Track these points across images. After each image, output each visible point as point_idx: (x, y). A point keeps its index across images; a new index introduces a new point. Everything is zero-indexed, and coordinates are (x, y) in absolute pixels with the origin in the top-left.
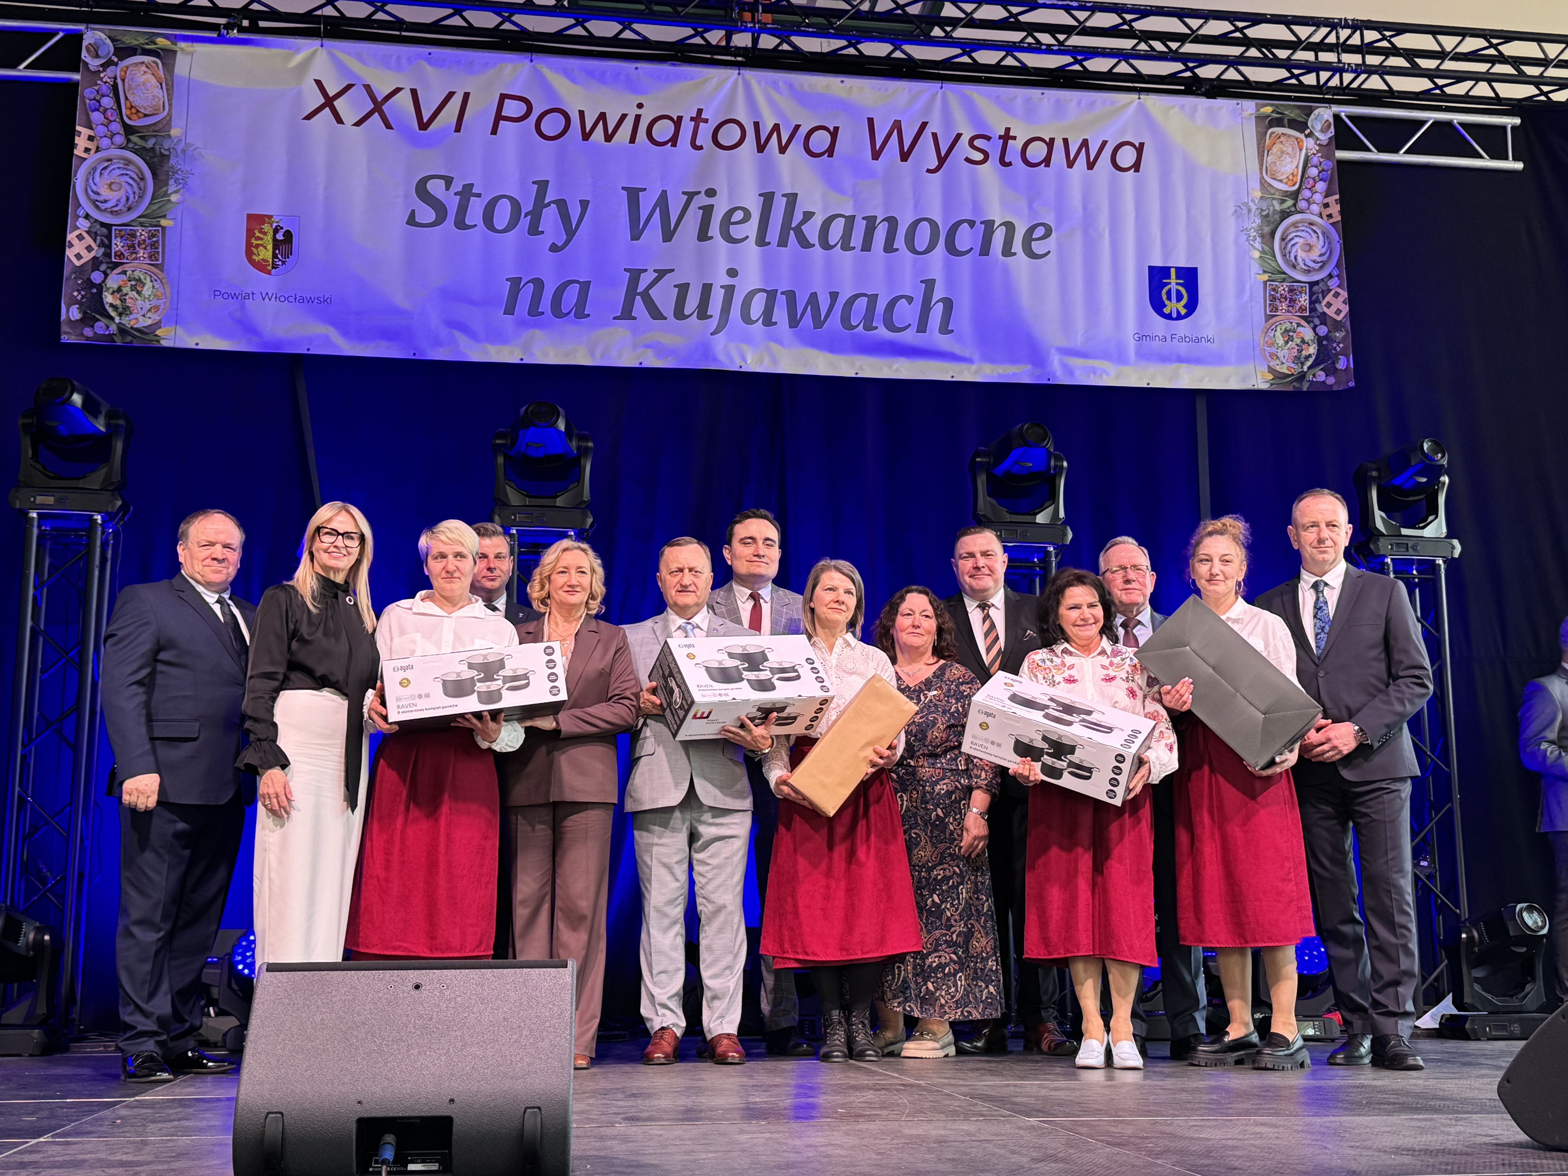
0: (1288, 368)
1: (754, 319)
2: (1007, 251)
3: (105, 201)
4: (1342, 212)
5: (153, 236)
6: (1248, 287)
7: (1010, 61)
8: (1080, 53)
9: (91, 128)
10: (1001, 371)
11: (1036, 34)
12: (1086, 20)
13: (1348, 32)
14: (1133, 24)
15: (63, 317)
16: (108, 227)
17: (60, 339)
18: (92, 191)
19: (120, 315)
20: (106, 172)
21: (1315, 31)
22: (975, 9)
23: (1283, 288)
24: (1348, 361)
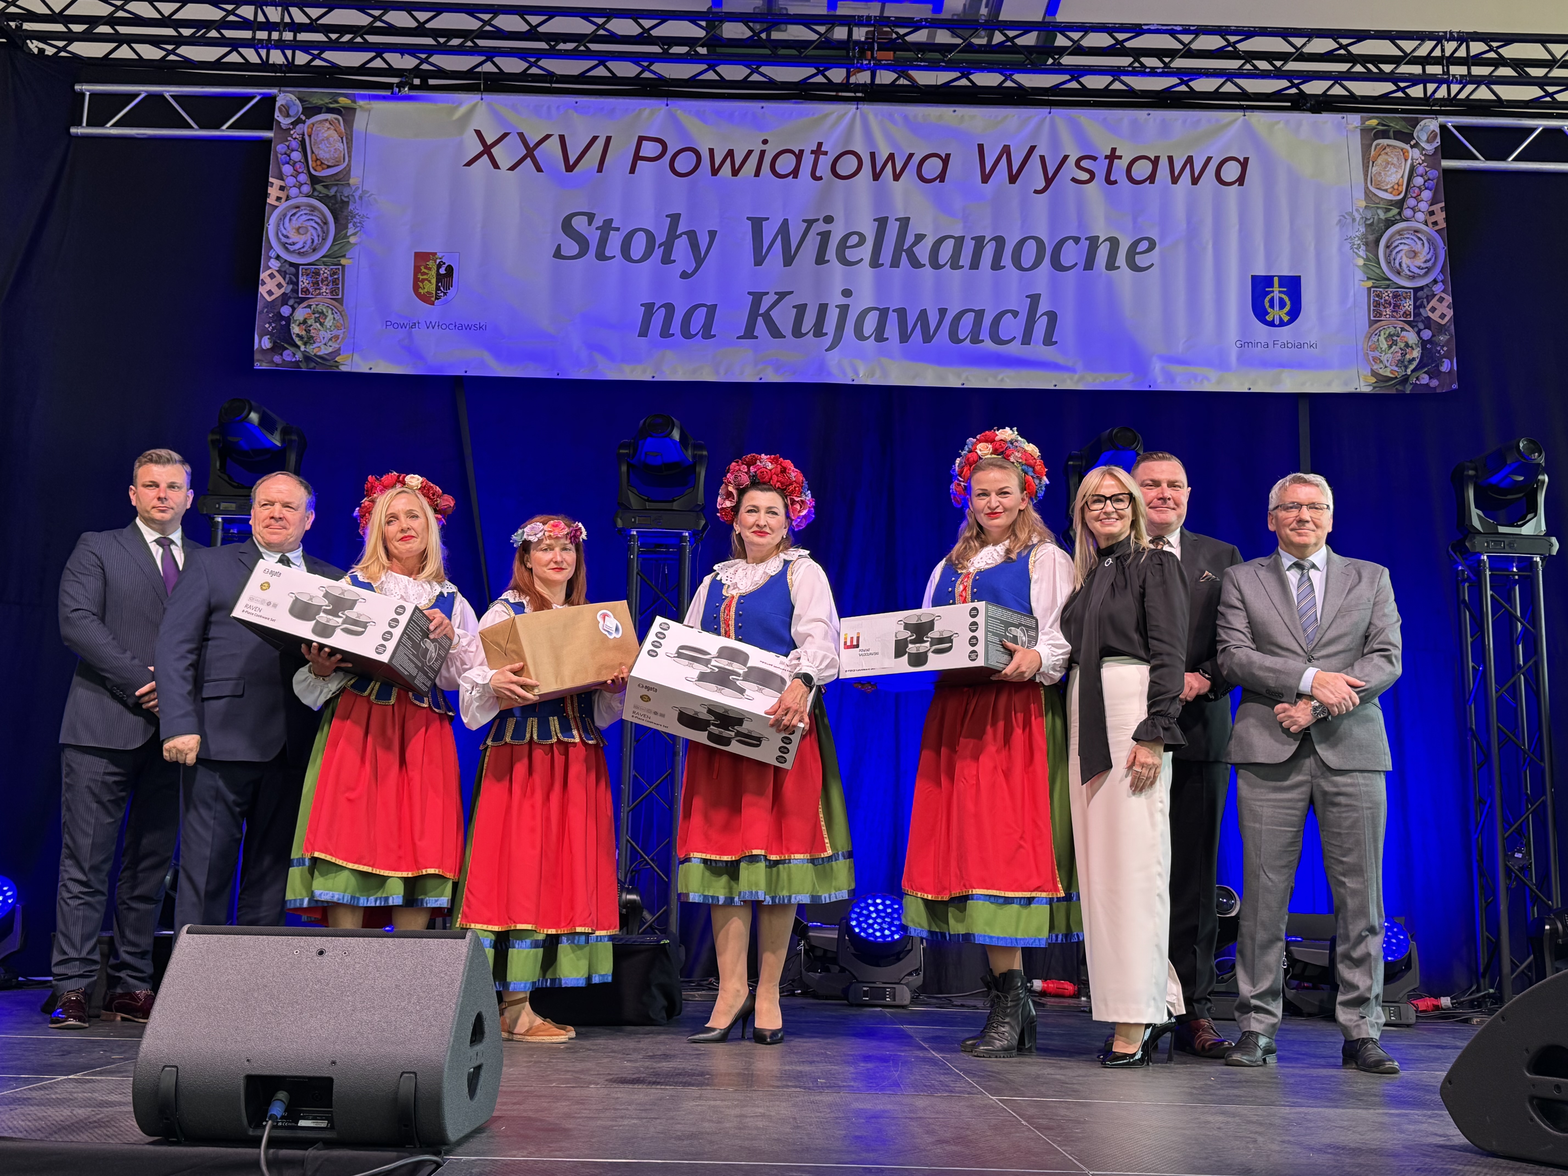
0: (1392, 372)
1: (867, 335)
2: (1111, 265)
3: (294, 244)
4: (1447, 219)
5: (335, 273)
6: (1352, 293)
7: (1117, 86)
8: (1186, 75)
9: (282, 179)
10: (1103, 379)
11: (1143, 60)
12: (1190, 42)
13: (1454, 44)
14: (1237, 45)
15: (256, 346)
16: (296, 266)
17: (253, 366)
18: (283, 235)
19: (305, 344)
20: (294, 218)
21: (1420, 45)
22: (1082, 37)
23: (1388, 294)
24: (1452, 363)
